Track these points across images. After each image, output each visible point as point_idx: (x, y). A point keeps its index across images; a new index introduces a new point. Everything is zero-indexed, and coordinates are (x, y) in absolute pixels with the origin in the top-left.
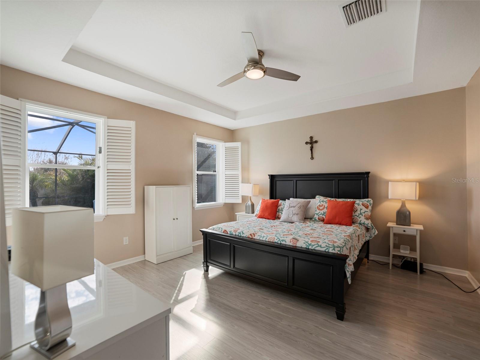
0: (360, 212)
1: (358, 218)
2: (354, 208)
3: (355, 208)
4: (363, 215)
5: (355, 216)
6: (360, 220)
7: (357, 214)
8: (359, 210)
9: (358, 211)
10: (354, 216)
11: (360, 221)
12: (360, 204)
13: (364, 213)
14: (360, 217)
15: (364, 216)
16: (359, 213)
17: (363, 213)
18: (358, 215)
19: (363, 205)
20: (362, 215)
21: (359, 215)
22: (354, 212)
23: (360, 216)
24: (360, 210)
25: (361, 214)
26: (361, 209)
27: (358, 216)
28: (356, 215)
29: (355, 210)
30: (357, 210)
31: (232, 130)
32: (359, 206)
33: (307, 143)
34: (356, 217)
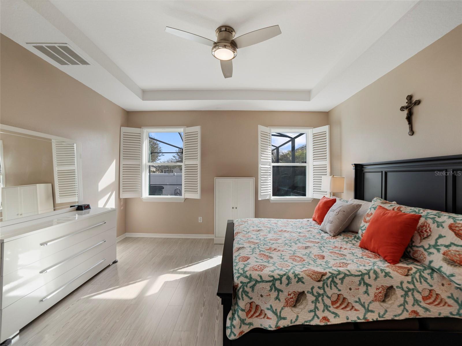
0: (436, 242)
1: (426, 253)
2: (426, 231)
3: (428, 230)
4: (442, 251)
5: (420, 247)
6: (429, 258)
7: (426, 243)
8: (435, 236)
9: (430, 237)
10: (417, 247)
11: (431, 262)
12: (444, 224)
13: (447, 246)
14: (430, 253)
15: (444, 254)
16: (432, 242)
17: (442, 245)
18: (426, 247)
19: (451, 227)
20: (438, 250)
21: (429, 248)
22: (421, 239)
23: (432, 250)
24: (437, 236)
25: (436, 246)
26: (440, 237)
27: (425, 250)
28: (423, 247)
29: (425, 236)
30: (430, 235)
31: (327, 111)
32: (441, 227)
33: (402, 109)
34: (421, 249)
